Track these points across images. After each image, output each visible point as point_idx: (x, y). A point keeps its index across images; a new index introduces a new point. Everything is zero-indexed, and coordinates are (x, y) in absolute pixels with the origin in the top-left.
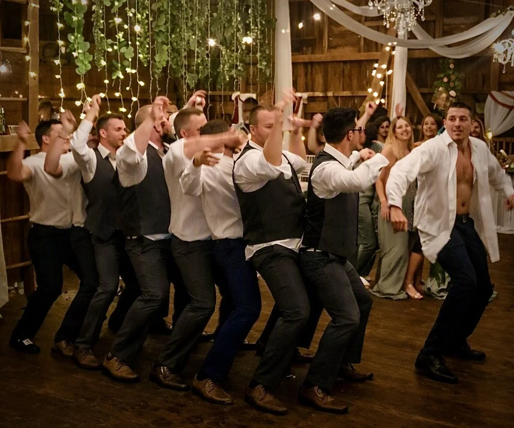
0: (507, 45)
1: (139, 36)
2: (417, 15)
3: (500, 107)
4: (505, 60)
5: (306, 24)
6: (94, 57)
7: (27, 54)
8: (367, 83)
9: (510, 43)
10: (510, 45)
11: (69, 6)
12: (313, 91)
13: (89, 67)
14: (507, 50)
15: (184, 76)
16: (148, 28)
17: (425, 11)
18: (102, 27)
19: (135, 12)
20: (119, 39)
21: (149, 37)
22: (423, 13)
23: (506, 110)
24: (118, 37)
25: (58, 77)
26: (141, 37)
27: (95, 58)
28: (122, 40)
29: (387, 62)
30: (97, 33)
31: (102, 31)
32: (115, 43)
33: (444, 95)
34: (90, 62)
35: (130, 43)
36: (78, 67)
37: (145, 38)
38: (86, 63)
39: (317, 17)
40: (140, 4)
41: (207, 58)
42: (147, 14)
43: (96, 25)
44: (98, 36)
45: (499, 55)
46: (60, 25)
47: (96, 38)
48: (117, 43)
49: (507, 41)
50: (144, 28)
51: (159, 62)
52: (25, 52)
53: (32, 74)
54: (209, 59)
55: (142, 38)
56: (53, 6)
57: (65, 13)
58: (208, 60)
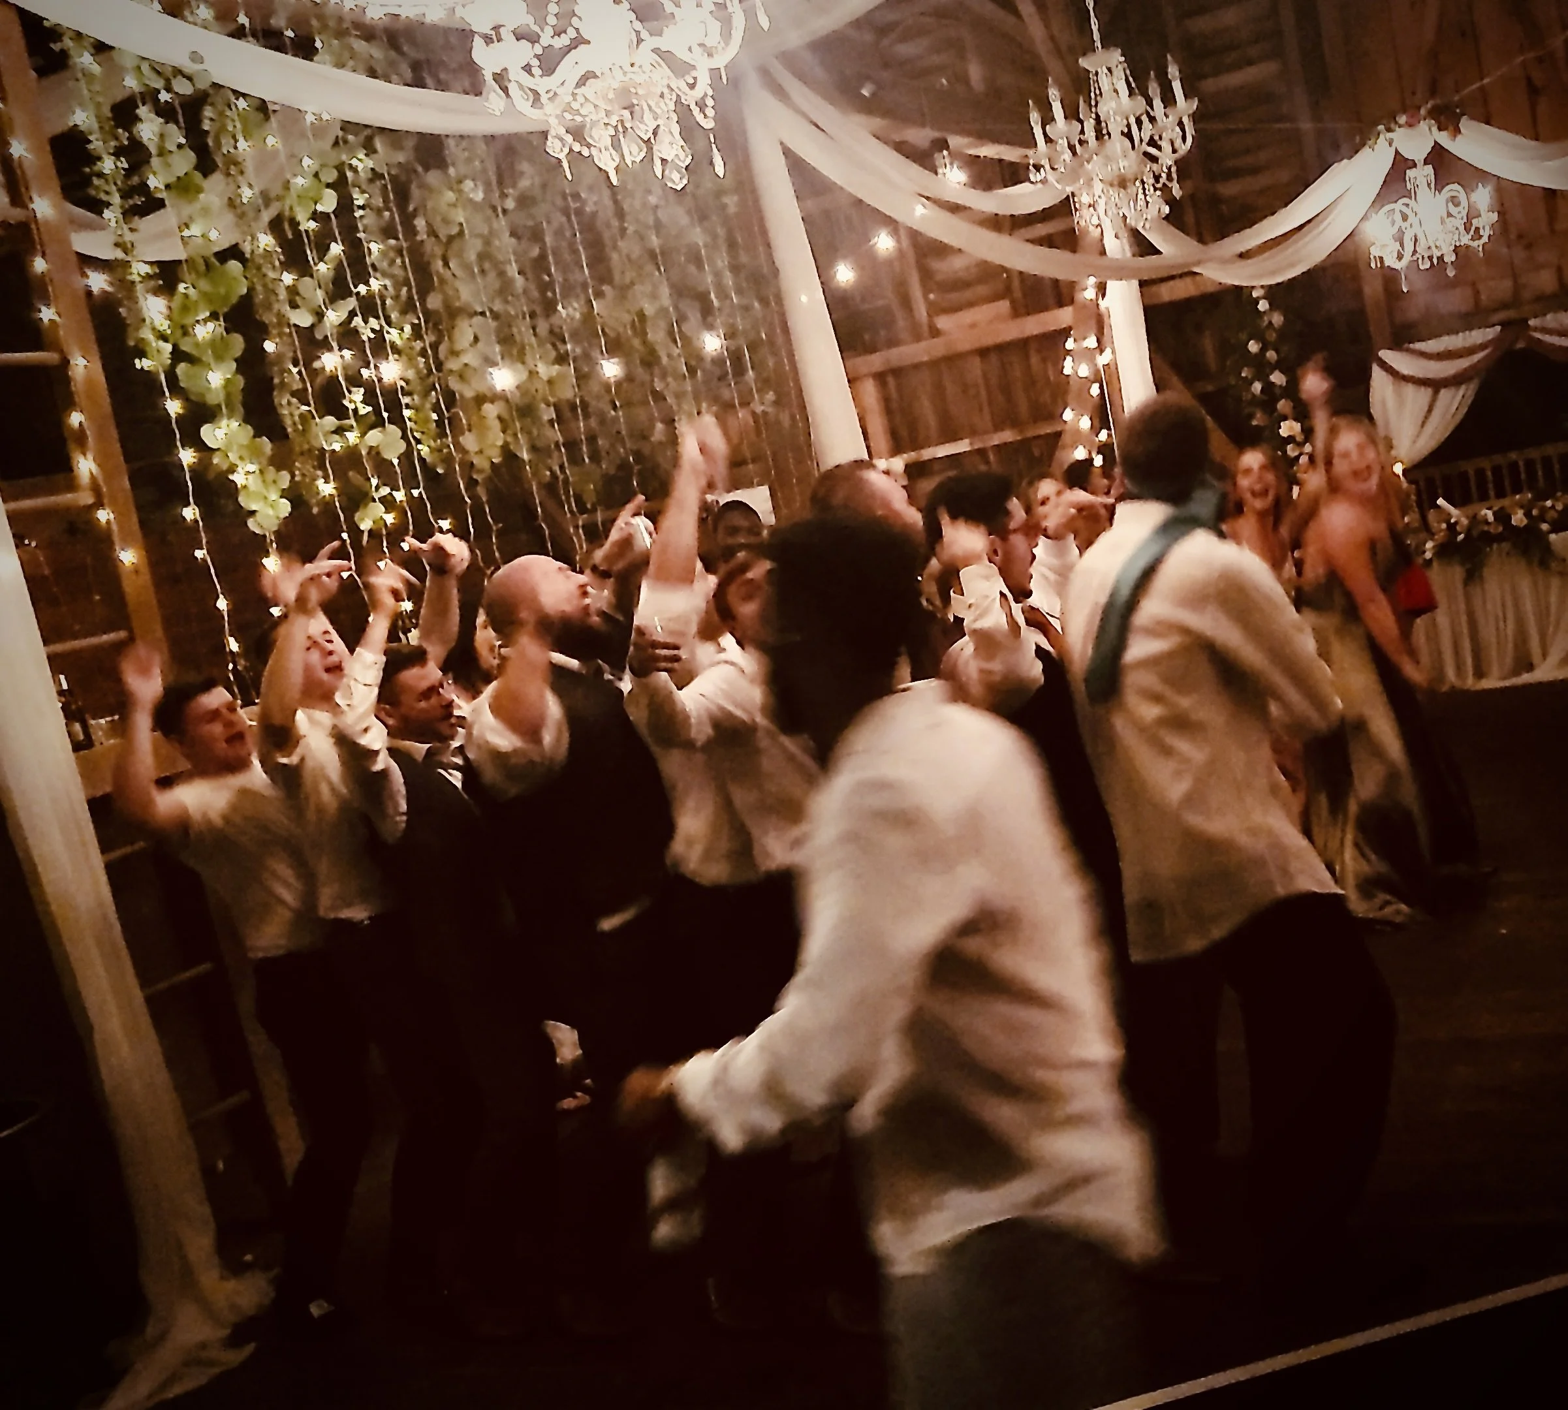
0: (1398, 217)
1: (406, 393)
2: (1159, 186)
3: (1410, 389)
4: (1400, 257)
5: (860, 267)
6: (293, 476)
7: (99, 504)
8: (1054, 397)
9: (1405, 209)
10: (1405, 218)
11: (186, 346)
12: (917, 446)
13: (285, 507)
14: (1400, 229)
15: (561, 477)
16: (427, 363)
17: (1177, 171)
18: (300, 386)
19: (381, 326)
20: (355, 411)
21: (435, 389)
22: (1174, 176)
23: (1425, 394)
24: (351, 406)
25: (199, 554)
26: (409, 394)
27: (297, 479)
28: (364, 410)
29: (1094, 330)
30: (289, 403)
31: (303, 398)
32: (347, 422)
33: (1257, 387)
34: (284, 494)
35: (385, 415)
36: (252, 513)
37: (426, 395)
38: (274, 496)
39: (884, 243)
40: (389, 302)
41: (613, 413)
42: (413, 325)
43: (282, 383)
44: (292, 415)
45: (1384, 246)
46: (174, 407)
47: (288, 422)
48: (352, 422)
49: (1398, 206)
50: (416, 367)
51: (481, 452)
52: (90, 500)
53: (128, 557)
54: (621, 413)
55: (416, 397)
56: (142, 354)
57: (182, 368)
58: (617, 418)
